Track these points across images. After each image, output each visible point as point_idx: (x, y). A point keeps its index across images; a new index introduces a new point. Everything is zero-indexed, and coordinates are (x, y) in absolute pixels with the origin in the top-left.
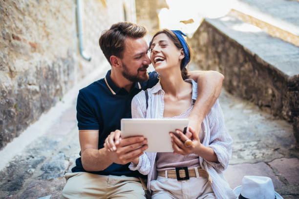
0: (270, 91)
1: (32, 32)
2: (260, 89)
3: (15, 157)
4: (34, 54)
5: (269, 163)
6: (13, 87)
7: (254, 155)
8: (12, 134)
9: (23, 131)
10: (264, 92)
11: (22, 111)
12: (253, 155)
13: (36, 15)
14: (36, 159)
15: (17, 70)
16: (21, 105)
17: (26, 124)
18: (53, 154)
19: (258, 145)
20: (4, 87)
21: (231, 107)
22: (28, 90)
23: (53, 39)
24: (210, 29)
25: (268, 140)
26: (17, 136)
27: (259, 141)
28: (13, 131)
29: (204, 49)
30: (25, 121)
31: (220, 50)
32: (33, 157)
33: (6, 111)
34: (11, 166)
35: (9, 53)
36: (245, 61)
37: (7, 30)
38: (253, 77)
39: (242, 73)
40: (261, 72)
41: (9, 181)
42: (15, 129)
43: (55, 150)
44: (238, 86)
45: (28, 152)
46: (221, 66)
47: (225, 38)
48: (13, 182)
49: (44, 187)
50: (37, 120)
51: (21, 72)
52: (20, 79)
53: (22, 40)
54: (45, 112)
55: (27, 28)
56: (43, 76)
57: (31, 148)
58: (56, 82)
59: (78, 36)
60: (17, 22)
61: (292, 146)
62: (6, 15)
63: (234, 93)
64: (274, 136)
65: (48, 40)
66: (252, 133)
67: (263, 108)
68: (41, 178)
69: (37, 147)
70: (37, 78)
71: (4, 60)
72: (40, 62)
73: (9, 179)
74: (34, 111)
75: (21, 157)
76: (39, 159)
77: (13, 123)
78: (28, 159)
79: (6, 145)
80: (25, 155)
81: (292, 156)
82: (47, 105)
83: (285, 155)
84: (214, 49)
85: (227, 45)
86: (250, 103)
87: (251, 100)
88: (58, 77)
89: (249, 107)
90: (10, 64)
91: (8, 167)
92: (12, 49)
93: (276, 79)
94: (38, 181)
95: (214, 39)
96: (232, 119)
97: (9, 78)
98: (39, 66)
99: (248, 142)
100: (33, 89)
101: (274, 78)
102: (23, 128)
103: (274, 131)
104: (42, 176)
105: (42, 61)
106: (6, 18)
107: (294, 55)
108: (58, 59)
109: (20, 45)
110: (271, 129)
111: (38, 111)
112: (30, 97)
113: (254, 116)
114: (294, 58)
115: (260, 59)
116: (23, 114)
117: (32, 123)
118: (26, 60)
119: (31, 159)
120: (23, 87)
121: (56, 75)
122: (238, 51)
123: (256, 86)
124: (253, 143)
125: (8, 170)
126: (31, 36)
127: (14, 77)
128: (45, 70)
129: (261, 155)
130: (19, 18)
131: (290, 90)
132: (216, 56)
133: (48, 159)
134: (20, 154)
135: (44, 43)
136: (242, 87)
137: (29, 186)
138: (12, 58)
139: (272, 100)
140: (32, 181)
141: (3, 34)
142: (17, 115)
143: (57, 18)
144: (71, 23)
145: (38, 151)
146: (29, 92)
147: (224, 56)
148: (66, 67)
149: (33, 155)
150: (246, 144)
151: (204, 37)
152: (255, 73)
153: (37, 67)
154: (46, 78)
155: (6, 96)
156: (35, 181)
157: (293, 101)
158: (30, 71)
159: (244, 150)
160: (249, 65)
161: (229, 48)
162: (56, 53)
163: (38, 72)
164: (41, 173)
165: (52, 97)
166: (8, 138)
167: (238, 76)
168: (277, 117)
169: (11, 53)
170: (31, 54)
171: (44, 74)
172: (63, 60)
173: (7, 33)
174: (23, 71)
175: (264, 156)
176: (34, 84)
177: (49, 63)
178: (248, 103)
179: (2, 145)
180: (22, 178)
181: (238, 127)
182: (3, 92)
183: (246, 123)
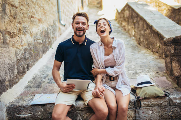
0: (158, 45)
1: (38, 13)
2: (153, 43)
3: (35, 74)
4: (39, 24)
6: (32, 41)
8: (32, 64)
10: (155, 45)
13: (40, 4)
14: (44, 75)
15: (33, 33)
16: (35, 50)
17: (37, 59)
21: (139, 52)
22: (38, 42)
23: (47, 15)
24: (130, 9)
25: (154, 68)
26: (34, 65)
27: (150, 69)
29: (127, 20)
30: (37, 58)
31: (135, 21)
33: (30, 53)
34: (34, 78)
35: (30, 25)
36: (147, 28)
37: (29, 14)
38: (150, 37)
39: (145, 35)
40: (154, 35)
41: (35, 84)
42: (33, 61)
44: (143, 41)
45: (40, 72)
46: (135, 30)
47: (138, 15)
48: (37, 84)
49: (52, 87)
50: (42, 57)
51: (35, 34)
53: (35, 18)
54: (45, 53)
55: (37, 11)
56: (44, 35)
57: (41, 70)
58: (49, 38)
59: (58, 12)
60: (33, 9)
61: (165, 71)
62: (29, 6)
63: (141, 45)
64: (157, 67)
65: (45, 16)
66: (147, 65)
67: (155, 53)
69: (44, 70)
70: (41, 36)
71: (29, 29)
72: (42, 28)
74: (40, 53)
75: (38, 74)
76: (46, 75)
77: (32, 58)
78: (41, 75)
81: (163, 76)
82: (45, 50)
83: (160, 75)
84: (132, 21)
85: (139, 19)
86: (149, 50)
87: (149, 49)
88: (50, 35)
89: (148, 52)
90: (31, 30)
92: (31, 23)
93: (161, 39)
94: (48, 84)
95: (132, 15)
96: (138, 58)
97: (31, 37)
98: (42, 30)
99: (144, 69)
100: (40, 42)
101: (160, 38)
102: (36, 61)
103: (157, 64)
104: (49, 82)
105: (43, 27)
106: (28, 8)
107: (171, 26)
108: (49, 26)
109: (34, 20)
110: (156, 64)
111: (42, 53)
112: (38, 46)
113: (150, 57)
114: (171, 28)
115: (154, 28)
116: (36, 54)
117: (40, 59)
118: (36, 28)
119: (42, 75)
120: (36, 41)
121: (49, 34)
122: (144, 23)
123: (152, 41)
125: (33, 80)
126: (38, 15)
128: (44, 32)
130: (33, 7)
131: (164, 45)
132: (133, 24)
133: (50, 75)
134: (37, 73)
135: (43, 18)
136: (145, 42)
138: (31, 27)
139: (159, 49)
140: (45, 85)
141: (28, 16)
142: (34, 55)
143: (49, 4)
144: (55, 6)
145: (45, 72)
146: (38, 44)
147: (137, 25)
148: (53, 30)
150: (143, 70)
151: (127, 13)
152: (151, 35)
153: (41, 31)
155: (30, 46)
157: (165, 50)
158: (38, 33)
159: (142, 73)
160: (149, 31)
162: (49, 23)
163: (41, 33)
164: (48, 81)
165: (47, 46)
166: (31, 66)
167: (143, 36)
168: (161, 58)
169: (31, 25)
170: (38, 24)
171: (44, 34)
172: (52, 26)
173: (29, 15)
175: (151, 75)
176: (40, 40)
177: (46, 28)
178: (147, 50)
179: (29, 69)
180: (40, 83)
181: (141, 62)
182: (29, 44)
183: (145, 60)
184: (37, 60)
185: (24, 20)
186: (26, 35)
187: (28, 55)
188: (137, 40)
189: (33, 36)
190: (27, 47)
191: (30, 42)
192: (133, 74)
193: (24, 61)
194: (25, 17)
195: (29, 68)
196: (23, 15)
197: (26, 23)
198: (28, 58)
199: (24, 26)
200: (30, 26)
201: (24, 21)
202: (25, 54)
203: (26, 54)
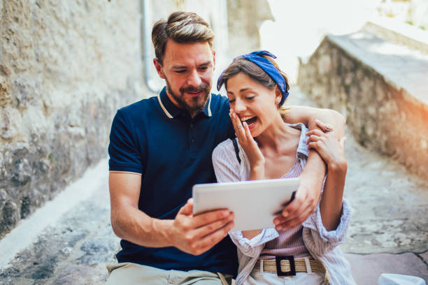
0: (424, 144)
1: (77, 52)
2: (408, 141)
3: (45, 230)
4: (79, 84)
5: (420, 255)
6: (47, 129)
7: (398, 240)
8: (44, 196)
9: (59, 192)
10: (415, 145)
11: (60, 163)
12: (395, 240)
13: (84, 28)
14: (75, 233)
15: (54, 105)
16: (58, 155)
17: (64, 181)
18: (99, 227)
19: (405, 225)
20: (35, 129)
21: (363, 166)
22: (69, 135)
23: (107, 62)
24: (335, 52)
25: (420, 218)
26: (50, 199)
27: (406, 219)
28: (45, 192)
29: (325, 80)
30: (63, 177)
31: (348, 81)
32: (71, 231)
33: (37, 163)
34: (40, 242)
35: (44, 81)
36: (386, 98)
37: (42, 49)
38: (398, 122)
39: (381, 116)
40: (410, 115)
41: (35, 264)
42: (49, 188)
43: (103, 221)
44: (375, 136)
45: (65, 222)
46: (349, 105)
47: (356, 65)
48: (41, 265)
49: (84, 275)
50: (80, 176)
51: (60, 108)
52: (58, 118)
54: (92, 165)
55: (71, 47)
56: (92, 115)
57: (70, 216)
59: (143, 58)
60: (57, 38)
62: (42, 27)
63: (369, 145)
65: (100, 63)
66: (395, 207)
67: (413, 169)
68: (80, 261)
69: (78, 215)
70: (82, 117)
71: (37, 91)
72: (88, 94)
73: (36, 261)
74: (77, 164)
75: (55, 229)
76: (80, 233)
77: (46, 180)
78: (64, 232)
79: (34, 210)
80: (61, 227)
82: (96, 155)
84: (339, 80)
85: (359, 74)
86: (392, 162)
87: (394, 157)
89: (391, 167)
90: (45, 97)
91: (35, 244)
92: (48, 75)
94: (76, 266)
95: (340, 65)
96: (364, 184)
97: (43, 117)
98: (85, 101)
99: (388, 221)
100: (77, 133)
102: (59, 188)
104: (82, 258)
105: (90, 93)
106: (41, 32)
108: (113, 91)
110: (425, 203)
111: (82, 164)
112: (71, 143)
113: (399, 180)
115: (410, 96)
116: (61, 167)
117: (73, 182)
118: (67, 92)
119: (68, 232)
120: (62, 129)
122: (375, 84)
123: (402, 136)
124: (396, 223)
125: (35, 248)
127: (49, 115)
128: (93, 107)
129: (409, 241)
130: (59, 33)
132: (343, 89)
133: (92, 233)
134: (53, 225)
135: (93, 68)
136: (381, 137)
137: (62, 273)
138: (48, 87)
140: (66, 266)
141: (37, 55)
142: (52, 170)
143: (114, 33)
144: (133, 41)
145: (79, 222)
146: (70, 137)
147: (354, 91)
149: (72, 228)
150: (386, 223)
151: (325, 63)
152: (401, 117)
153: (82, 102)
154: (96, 117)
155: (38, 141)
156: (71, 265)
158: (73, 107)
159: (382, 233)
160: (391, 105)
161: (363, 79)
162: (111, 82)
163: (84, 109)
164: (81, 253)
166: (37, 202)
167: (375, 120)
169: (47, 81)
171: (92, 111)
172: (120, 92)
173: (42, 54)
174: (63, 107)
175: (414, 243)
176: (78, 126)
177: (101, 96)
178: (389, 162)
179: (28, 212)
180: (53, 260)
181: (373, 198)
182: (33, 136)
183: (386, 191)
184: (64, 184)
185: (22, 65)
186: (25, 108)
187: (26, 170)
188: (354, 133)
189: (54, 115)
190: (27, 145)
191: (38, 130)
192: (352, 237)
193: (13, 189)
194: (25, 57)
195: (31, 209)
196: (16, 50)
197: (26, 74)
198: (28, 179)
199: (18, 80)
200: (43, 83)
201: (20, 67)
202: (17, 167)
203: (21, 166)
